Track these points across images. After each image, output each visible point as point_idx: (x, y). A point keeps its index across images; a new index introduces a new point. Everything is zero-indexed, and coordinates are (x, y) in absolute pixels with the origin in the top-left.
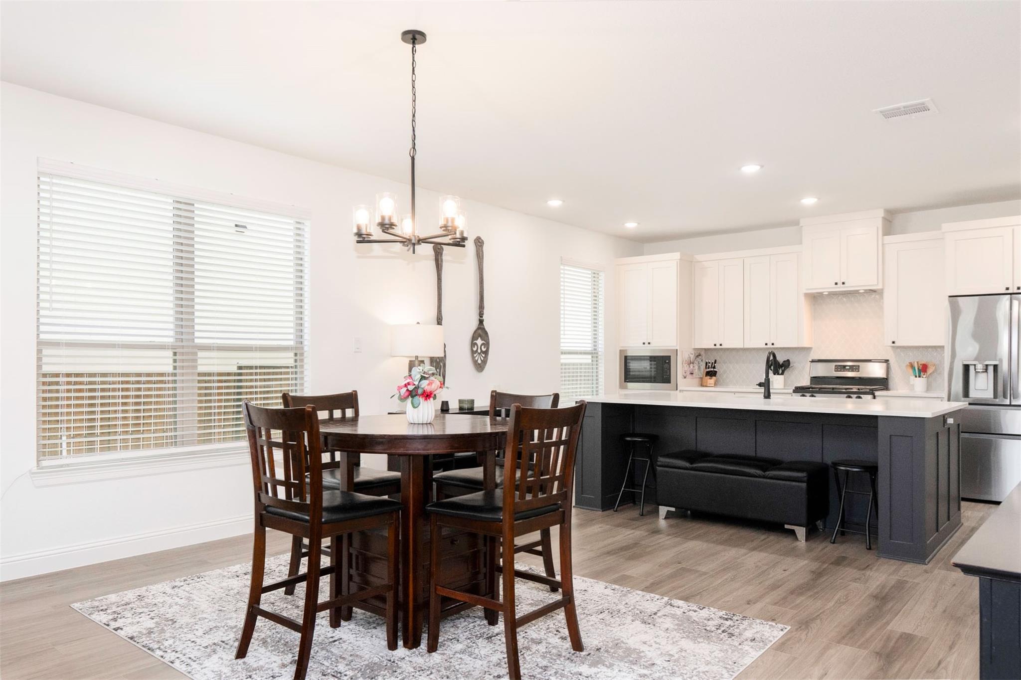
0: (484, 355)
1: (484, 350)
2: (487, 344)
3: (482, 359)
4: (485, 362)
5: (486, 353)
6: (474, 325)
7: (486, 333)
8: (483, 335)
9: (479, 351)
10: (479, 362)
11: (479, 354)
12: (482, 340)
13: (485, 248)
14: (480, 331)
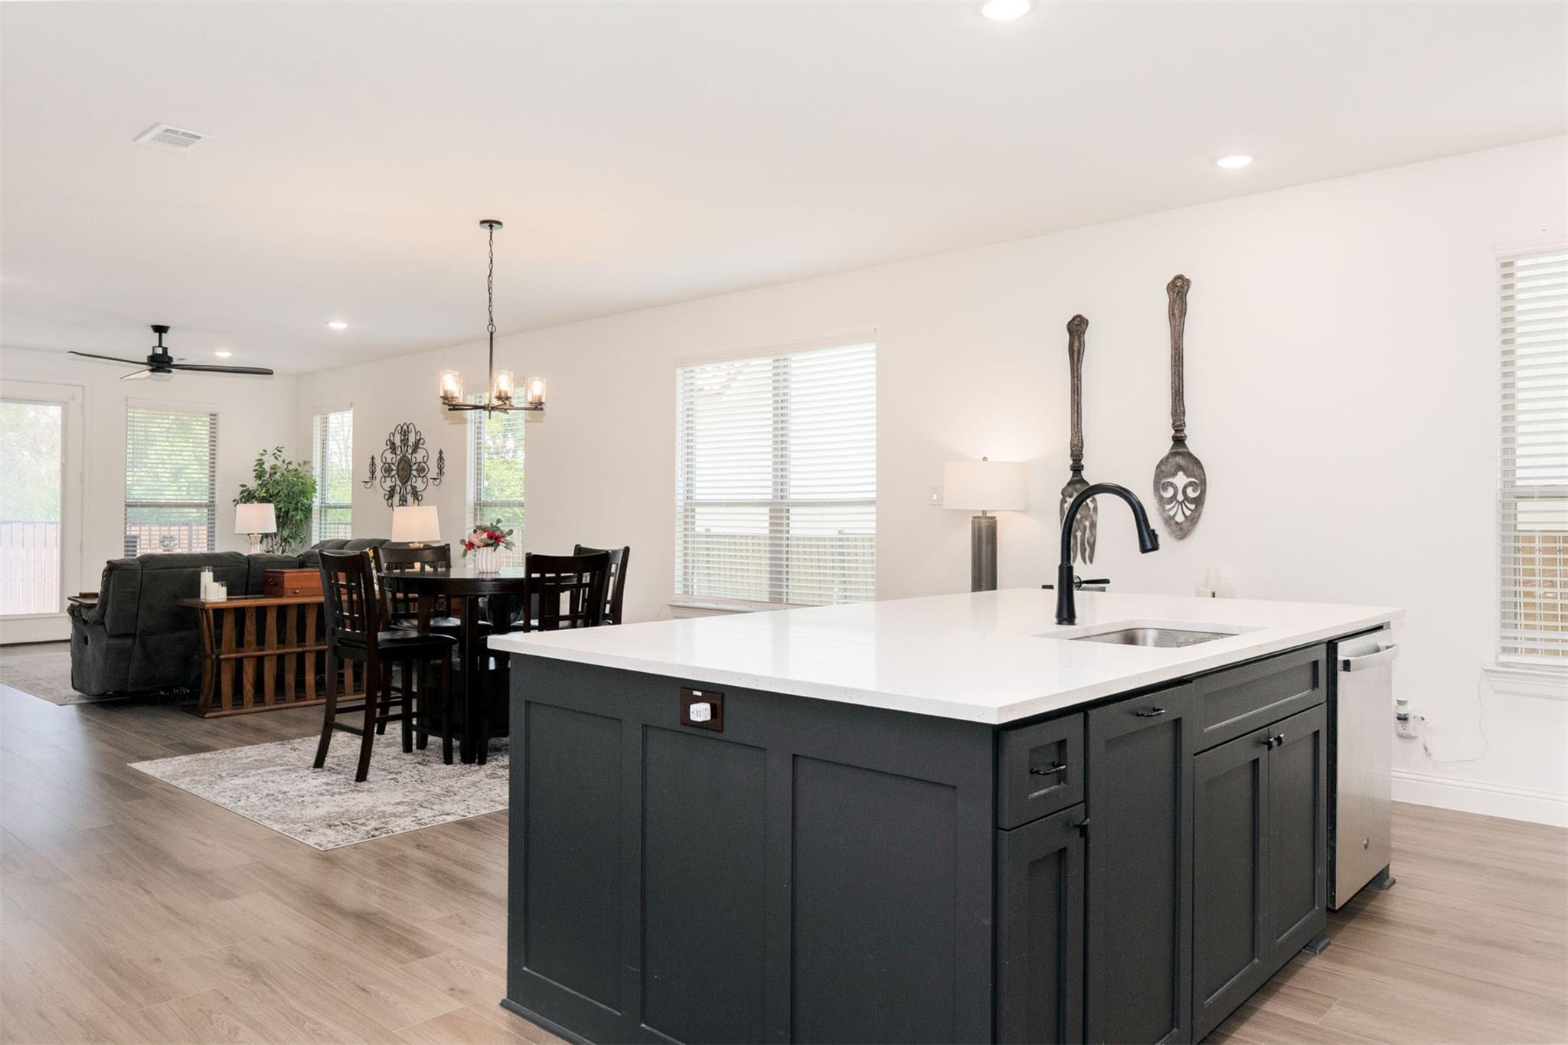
0: (1192, 507)
1: (1192, 493)
2: (1201, 484)
3: (1188, 513)
4: (1193, 520)
5: (1199, 501)
6: (1164, 445)
7: (1197, 462)
8: (1191, 466)
9: (1180, 498)
10: (1180, 518)
11: (1181, 503)
12: (1188, 476)
13: (1191, 297)
14: (1179, 460)
